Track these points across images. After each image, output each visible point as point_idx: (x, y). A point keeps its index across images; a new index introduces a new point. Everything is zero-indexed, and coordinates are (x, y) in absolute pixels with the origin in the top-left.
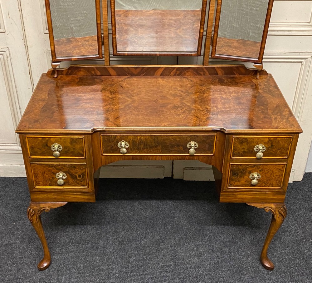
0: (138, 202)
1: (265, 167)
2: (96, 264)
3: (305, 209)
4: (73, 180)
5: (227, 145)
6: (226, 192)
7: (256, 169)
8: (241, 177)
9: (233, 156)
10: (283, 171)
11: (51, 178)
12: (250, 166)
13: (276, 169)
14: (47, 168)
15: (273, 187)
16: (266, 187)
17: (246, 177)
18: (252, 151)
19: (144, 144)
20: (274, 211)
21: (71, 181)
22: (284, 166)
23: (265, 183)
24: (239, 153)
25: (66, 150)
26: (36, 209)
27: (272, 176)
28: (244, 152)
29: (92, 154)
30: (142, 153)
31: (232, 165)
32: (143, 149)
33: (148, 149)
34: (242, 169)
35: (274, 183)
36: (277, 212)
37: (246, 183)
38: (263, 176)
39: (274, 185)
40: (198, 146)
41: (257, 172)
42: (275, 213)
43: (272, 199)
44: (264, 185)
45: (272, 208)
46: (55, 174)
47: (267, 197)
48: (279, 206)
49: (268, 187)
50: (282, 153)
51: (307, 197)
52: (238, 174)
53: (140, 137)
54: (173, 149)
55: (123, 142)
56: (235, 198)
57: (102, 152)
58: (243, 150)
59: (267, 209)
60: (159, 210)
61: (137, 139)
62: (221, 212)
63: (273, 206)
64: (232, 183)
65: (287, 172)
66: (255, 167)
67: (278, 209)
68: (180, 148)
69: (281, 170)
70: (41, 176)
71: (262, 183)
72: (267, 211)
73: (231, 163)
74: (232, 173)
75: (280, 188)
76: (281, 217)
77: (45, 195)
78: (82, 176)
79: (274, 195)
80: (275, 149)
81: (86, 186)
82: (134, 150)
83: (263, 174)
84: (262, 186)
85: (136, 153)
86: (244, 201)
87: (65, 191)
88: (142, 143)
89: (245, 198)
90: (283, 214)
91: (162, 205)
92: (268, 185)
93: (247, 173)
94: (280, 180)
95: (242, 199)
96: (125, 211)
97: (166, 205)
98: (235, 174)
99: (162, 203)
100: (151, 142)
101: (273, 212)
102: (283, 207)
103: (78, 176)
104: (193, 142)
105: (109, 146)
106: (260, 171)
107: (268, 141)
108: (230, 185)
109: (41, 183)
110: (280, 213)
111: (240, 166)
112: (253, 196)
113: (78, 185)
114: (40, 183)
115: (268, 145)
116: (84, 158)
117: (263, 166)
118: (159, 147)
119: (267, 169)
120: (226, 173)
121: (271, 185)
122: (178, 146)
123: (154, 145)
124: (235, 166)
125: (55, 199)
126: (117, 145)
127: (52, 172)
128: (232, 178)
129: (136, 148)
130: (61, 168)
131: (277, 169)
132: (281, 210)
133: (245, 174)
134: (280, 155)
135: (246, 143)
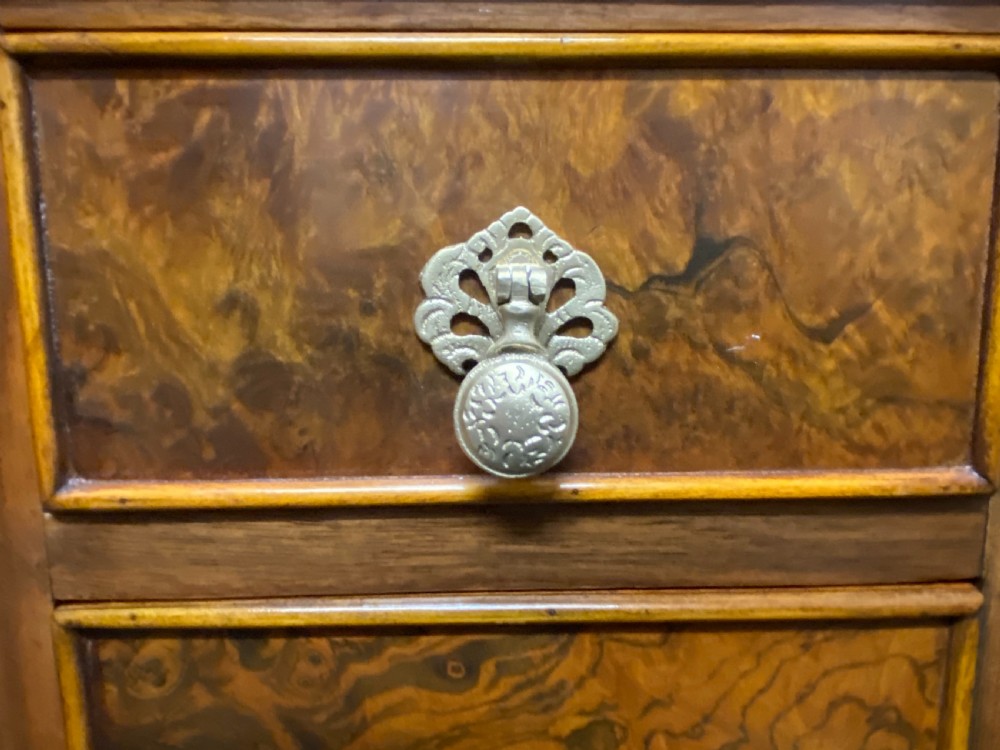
1: (649, 667)
12: (396, 649)
13: (819, 701)
31: (110, 651)
58: (227, 347)
66: (488, 669)
69: (909, 728)
80: (774, 316)
107: (632, 152)
111: (247, 662)
117: (618, 650)
131: (833, 706)
134: (866, 432)
135: (258, 189)
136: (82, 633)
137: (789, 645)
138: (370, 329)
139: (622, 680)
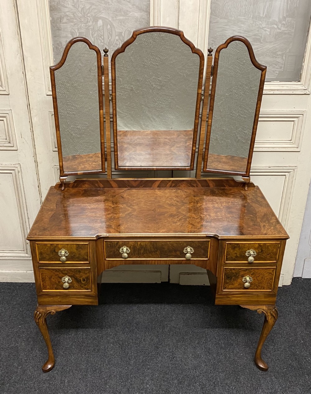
0: (137, 305)
1: (256, 271)
2: (98, 366)
3: (295, 312)
4: (78, 284)
5: (221, 250)
6: (221, 295)
7: (248, 272)
8: (234, 280)
9: (227, 260)
10: (273, 274)
11: (57, 282)
12: (242, 270)
13: (266, 272)
14: (54, 273)
15: (264, 289)
16: (258, 289)
17: (239, 280)
18: (244, 256)
19: (144, 249)
20: (266, 312)
21: (76, 285)
22: (274, 270)
23: (257, 286)
24: (232, 257)
25: (72, 255)
26: (43, 312)
27: (263, 279)
28: (237, 257)
29: (95, 259)
30: (142, 258)
31: (226, 269)
32: (143, 254)
33: (147, 254)
34: (236, 273)
35: (265, 286)
36: (269, 314)
37: (239, 286)
38: (255, 280)
39: (265, 288)
40: (193, 251)
41: (249, 275)
42: (267, 315)
43: (264, 301)
44: (256, 288)
45: (264, 310)
46: (61, 278)
47: (259, 299)
48: (270, 308)
49: (260, 289)
50: (272, 257)
51: (296, 300)
52: (231, 278)
53: (140, 243)
54: (170, 254)
55: (125, 247)
56: (229, 301)
57: (105, 257)
58: (235, 255)
59: (260, 311)
60: (157, 314)
61: (138, 245)
62: (216, 315)
63: (264, 307)
64: (226, 286)
65: (277, 275)
66: (247, 270)
67: (269, 311)
68: (177, 253)
69: (272, 274)
70: (48, 280)
71: (254, 286)
72: (260, 313)
73: (224, 267)
74: (226, 276)
75: (271, 290)
76: (273, 319)
77: (52, 299)
78: (86, 280)
79: (265, 297)
80: (265, 254)
81: (90, 289)
82: (134, 255)
83: (255, 277)
84: (255, 289)
85: (136, 258)
86: (238, 303)
87: (70, 294)
88: (142, 248)
89: (239, 300)
90: (275, 316)
91: (160, 309)
92: (260, 288)
93: (240, 277)
94: (271, 283)
95: (236, 301)
96: (125, 315)
97: (164, 309)
98: (228, 278)
99: (159, 307)
100: (150, 248)
101: (265, 314)
102: (274, 308)
103: (83, 280)
104: (189, 247)
105: (112, 251)
106: (252, 275)
107: (258, 247)
108: (225, 288)
109: (48, 286)
110: (272, 315)
111: (234, 270)
112: (246, 298)
113: (82, 289)
114: (46, 287)
115: (258, 251)
116: (88, 262)
117: (255, 270)
118: (157, 252)
119: (258, 273)
120: (220, 276)
121: (262, 288)
122: (175, 251)
123: (153, 250)
124: (228, 270)
125: (60, 302)
126: (119, 251)
127: (58, 276)
128: (226, 281)
129: (137, 253)
130: (67, 272)
132: (273, 312)
133: (238, 277)
134: (270, 259)
135: (238, 248)
136: (225, 268)
137: (264, 270)
138: (243, 255)
139: (255, 271)
